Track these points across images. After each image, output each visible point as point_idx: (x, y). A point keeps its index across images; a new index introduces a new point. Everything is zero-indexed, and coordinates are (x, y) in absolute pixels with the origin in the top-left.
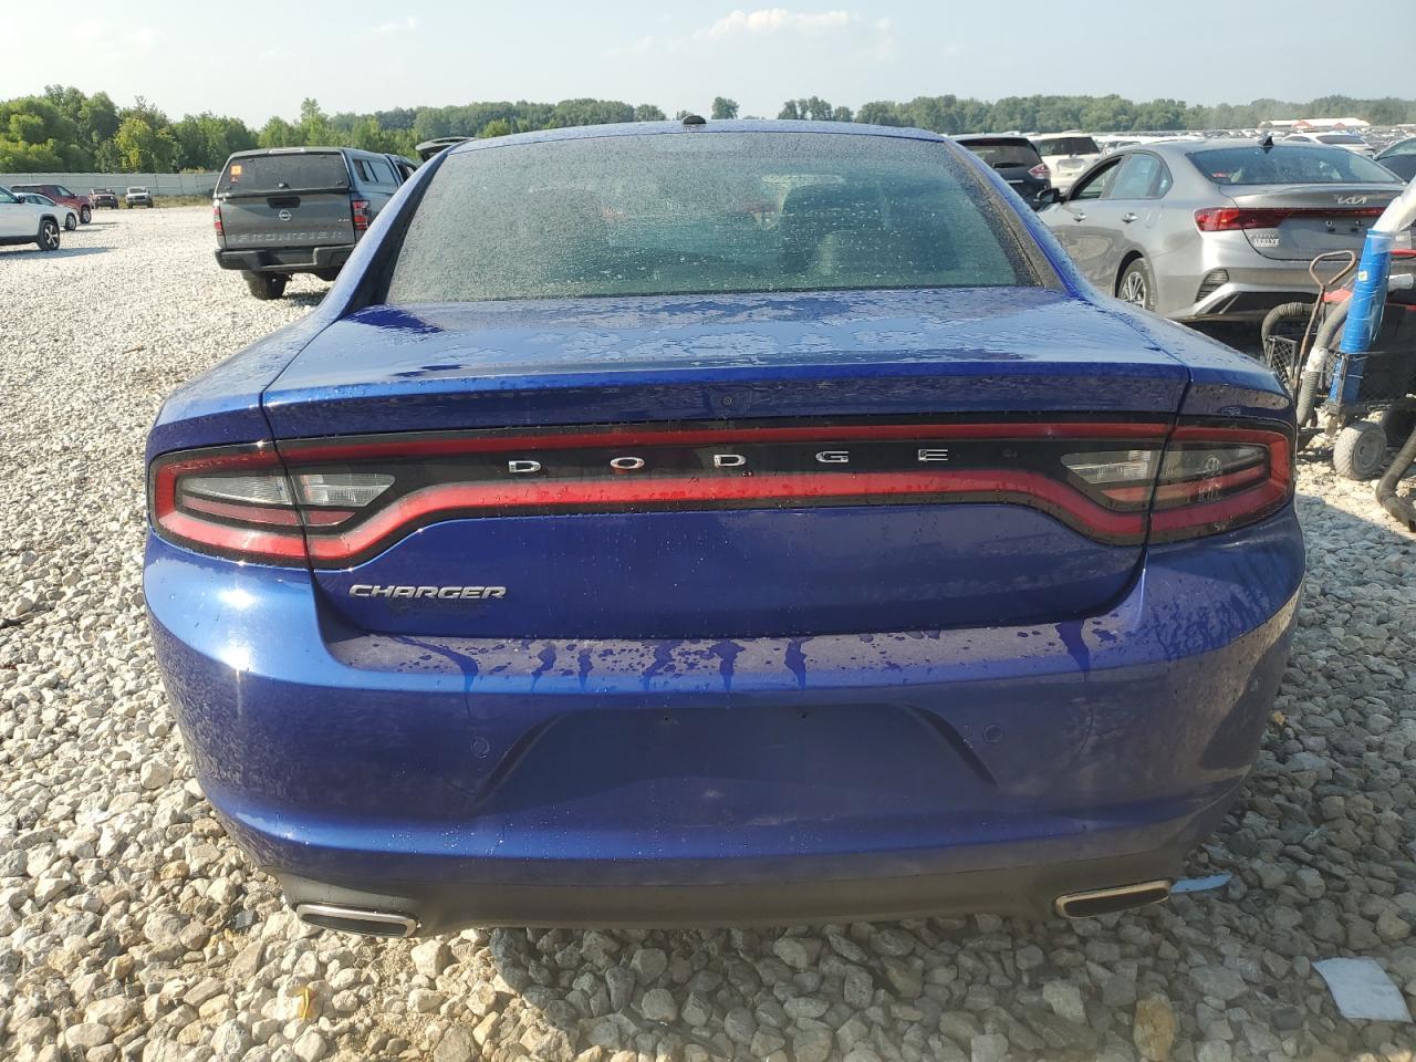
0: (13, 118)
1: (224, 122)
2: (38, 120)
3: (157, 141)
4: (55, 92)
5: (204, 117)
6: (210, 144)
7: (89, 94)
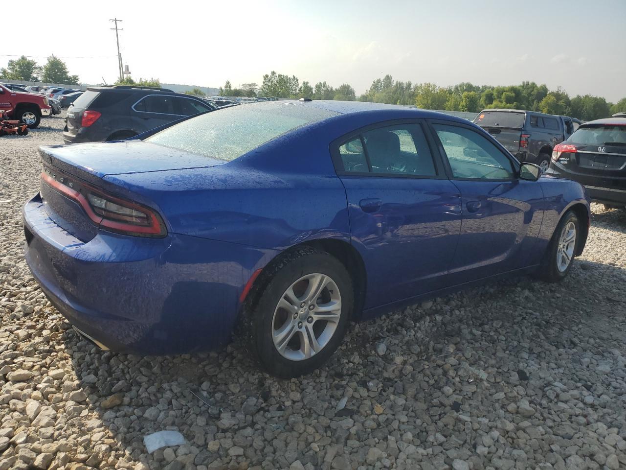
0: (504, 93)
1: (596, 99)
2: (513, 94)
3: (557, 105)
4: (526, 84)
5: (586, 96)
6: (584, 108)
7: (539, 85)
